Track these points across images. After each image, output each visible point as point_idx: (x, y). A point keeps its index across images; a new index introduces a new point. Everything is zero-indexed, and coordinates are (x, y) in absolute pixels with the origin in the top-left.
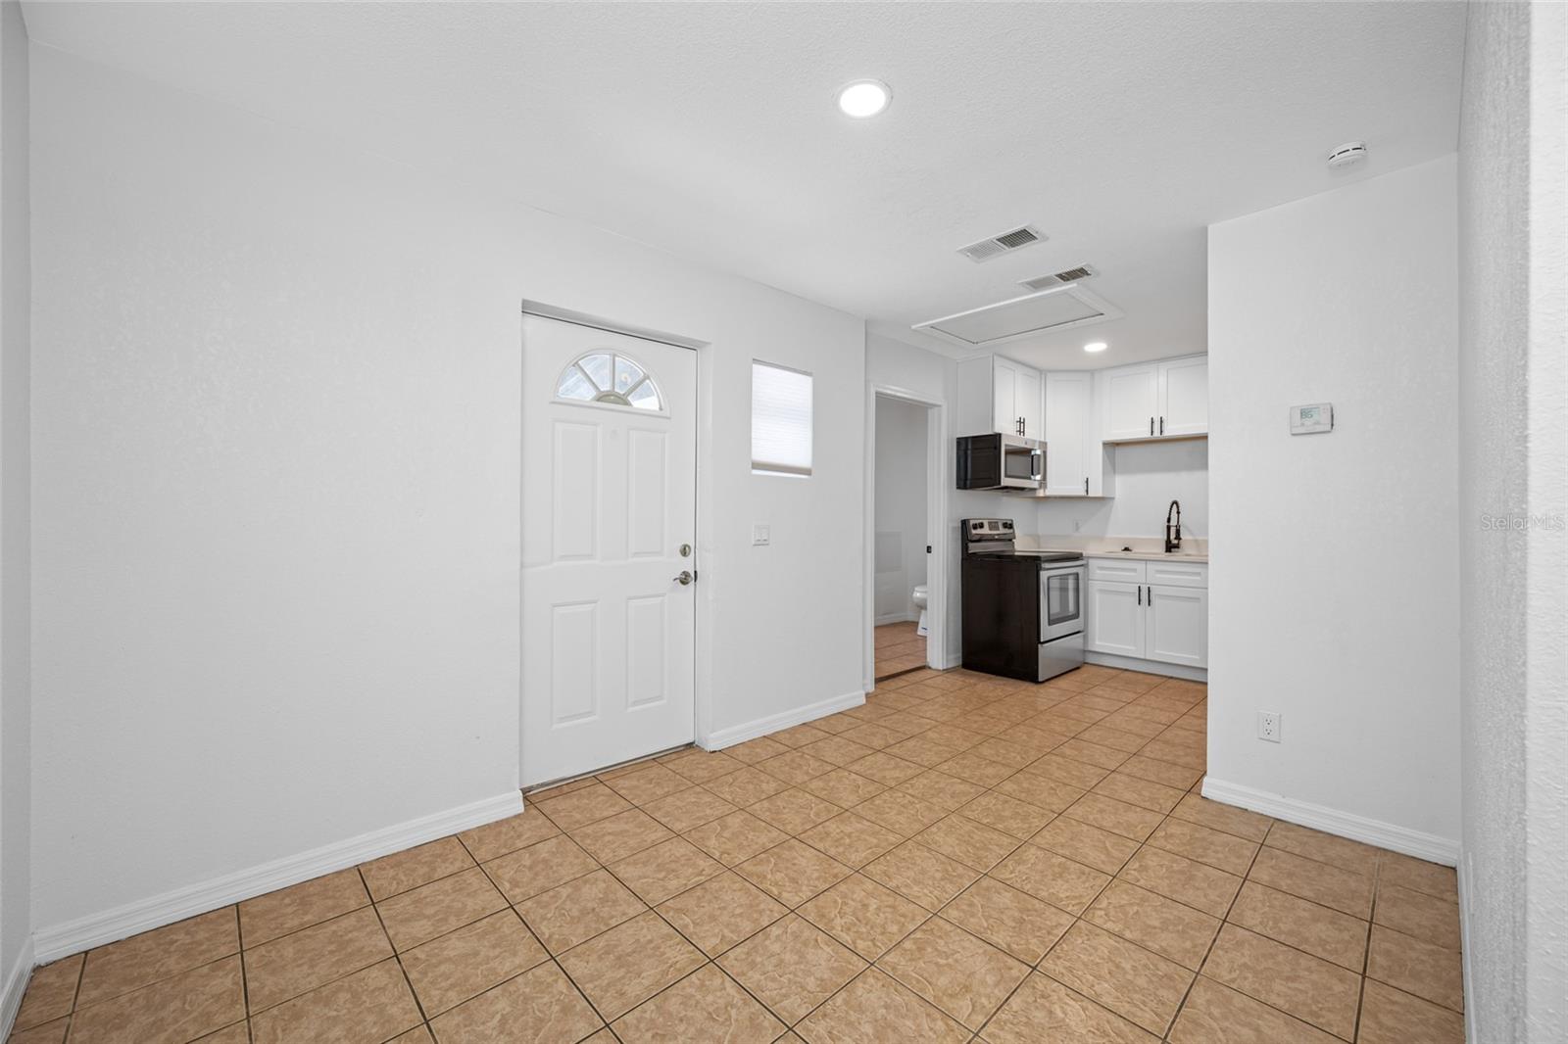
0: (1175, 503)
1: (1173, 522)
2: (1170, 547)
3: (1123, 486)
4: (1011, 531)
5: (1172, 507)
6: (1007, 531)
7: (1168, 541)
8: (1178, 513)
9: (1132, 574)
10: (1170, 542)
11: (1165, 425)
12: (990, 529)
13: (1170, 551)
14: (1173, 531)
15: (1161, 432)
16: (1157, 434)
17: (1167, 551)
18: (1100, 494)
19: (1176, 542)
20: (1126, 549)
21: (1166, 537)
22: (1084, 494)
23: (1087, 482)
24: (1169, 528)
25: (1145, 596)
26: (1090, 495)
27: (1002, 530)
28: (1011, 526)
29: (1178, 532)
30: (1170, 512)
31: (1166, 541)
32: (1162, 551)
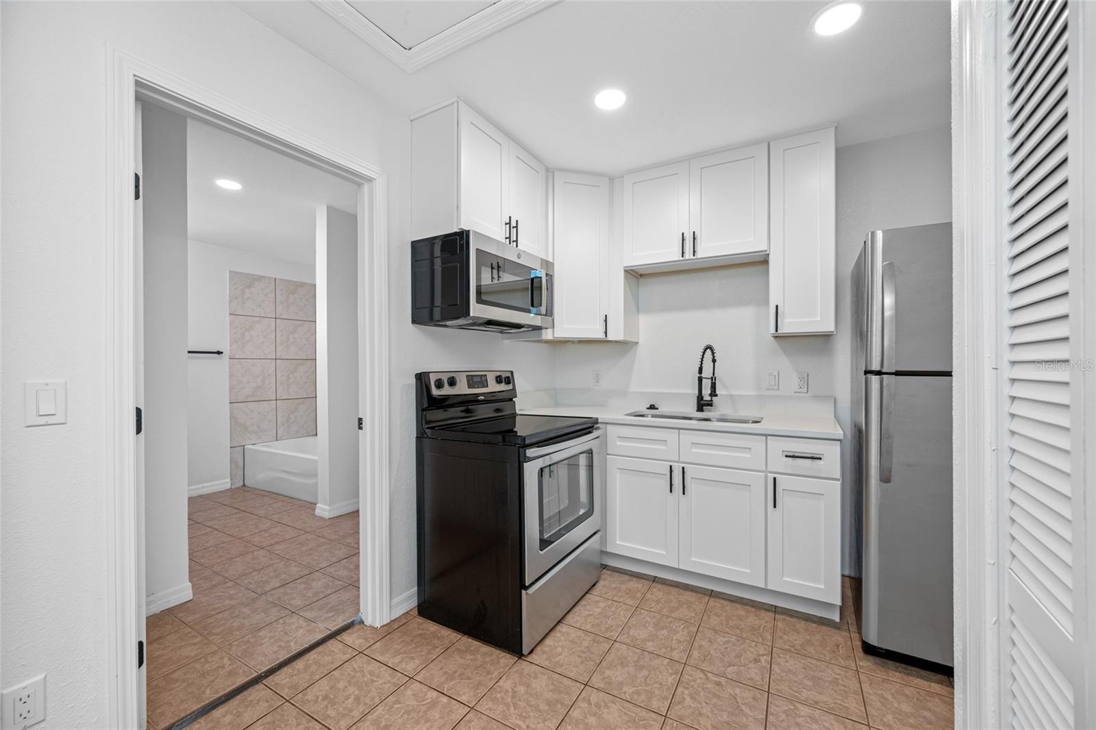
0: (709, 347)
1: (707, 373)
2: (702, 405)
3: (648, 328)
4: (510, 387)
5: (704, 353)
6: (503, 387)
7: (700, 397)
8: (714, 361)
9: (661, 448)
10: (702, 397)
11: (698, 241)
12: (470, 386)
13: (702, 410)
14: (707, 385)
15: (694, 252)
16: (689, 255)
18: (621, 337)
19: (708, 398)
20: (651, 407)
21: (697, 392)
22: (601, 336)
23: (606, 321)
24: (700, 380)
25: (677, 480)
26: (610, 338)
27: (493, 387)
28: (509, 380)
29: (713, 386)
30: (702, 359)
31: (698, 397)
32: (690, 408)
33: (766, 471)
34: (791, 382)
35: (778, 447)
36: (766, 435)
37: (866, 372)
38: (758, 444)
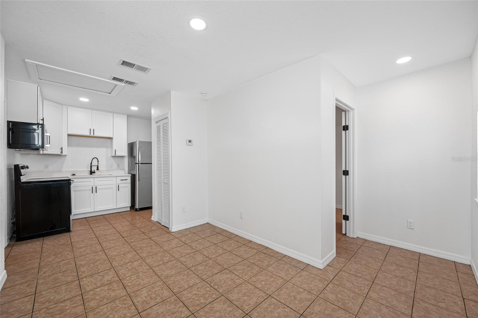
0: (96, 158)
2: (92, 173)
5: (93, 159)
7: (91, 171)
8: (98, 161)
9: (89, 183)
11: (94, 132)
13: (92, 174)
14: (94, 167)
15: (94, 134)
16: (92, 134)
17: (90, 174)
18: (66, 154)
19: (94, 171)
20: (73, 175)
21: (90, 170)
22: (60, 153)
23: (62, 149)
24: (91, 166)
25: (94, 190)
26: (63, 154)
28: (28, 167)
29: (98, 168)
30: (92, 161)
31: (90, 171)
32: (87, 174)
33: (117, 184)
34: (115, 166)
35: (119, 179)
36: (116, 177)
37: (136, 164)
38: (114, 179)
